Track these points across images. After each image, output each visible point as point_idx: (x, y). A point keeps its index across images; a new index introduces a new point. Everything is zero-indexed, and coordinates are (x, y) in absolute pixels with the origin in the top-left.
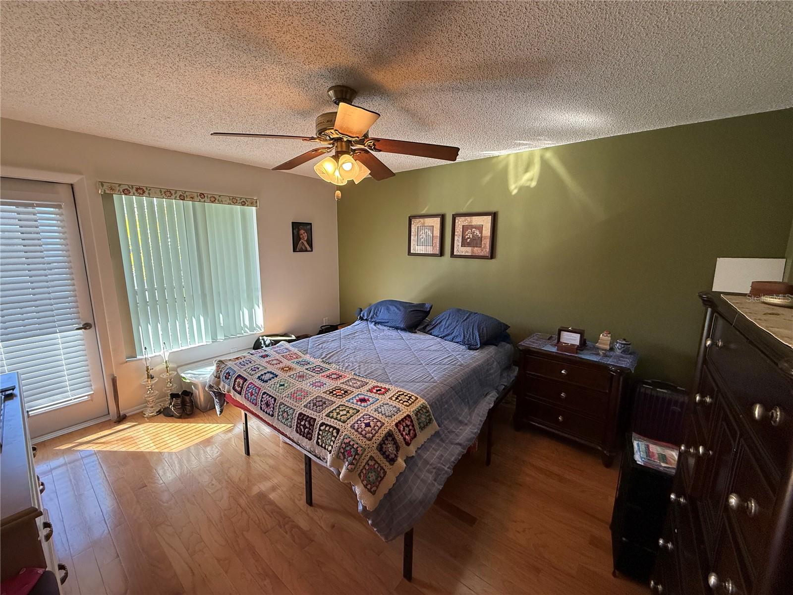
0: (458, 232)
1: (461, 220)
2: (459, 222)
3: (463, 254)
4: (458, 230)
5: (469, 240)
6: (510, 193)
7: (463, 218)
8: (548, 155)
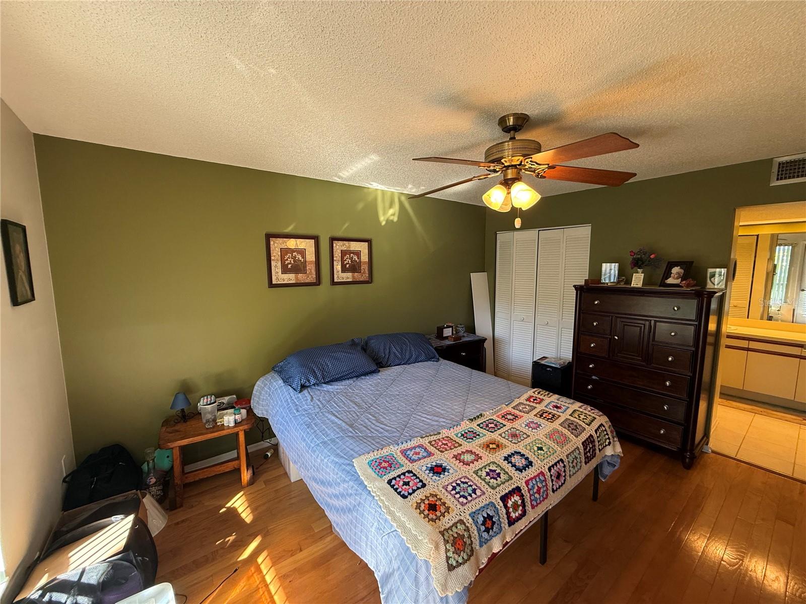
0: (336, 257)
1: (339, 244)
2: (338, 247)
3: (345, 280)
4: (336, 255)
5: (348, 266)
6: (380, 223)
7: (341, 243)
8: (403, 198)
